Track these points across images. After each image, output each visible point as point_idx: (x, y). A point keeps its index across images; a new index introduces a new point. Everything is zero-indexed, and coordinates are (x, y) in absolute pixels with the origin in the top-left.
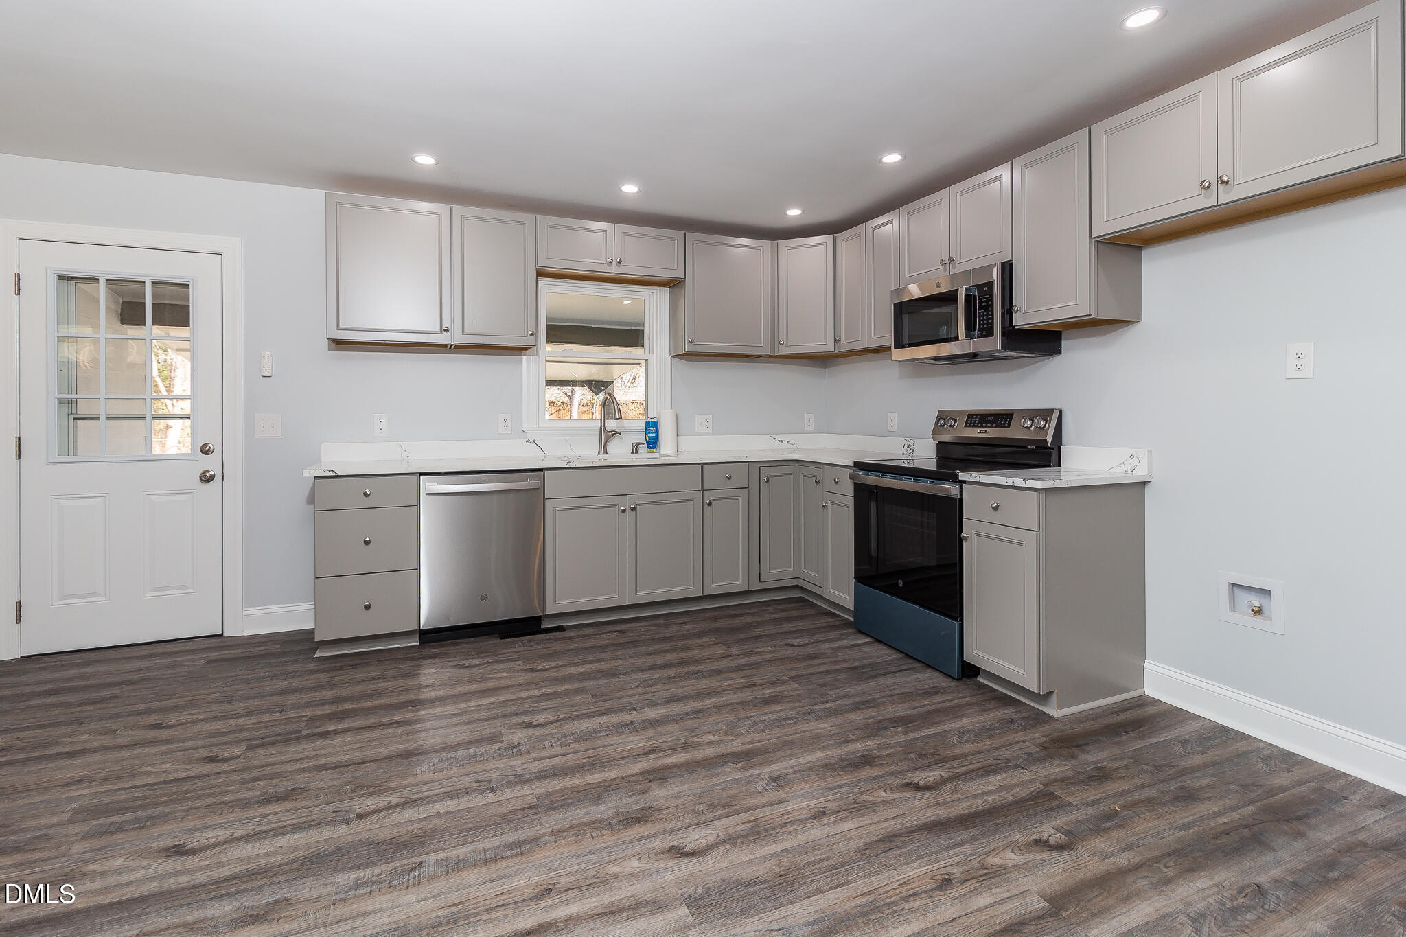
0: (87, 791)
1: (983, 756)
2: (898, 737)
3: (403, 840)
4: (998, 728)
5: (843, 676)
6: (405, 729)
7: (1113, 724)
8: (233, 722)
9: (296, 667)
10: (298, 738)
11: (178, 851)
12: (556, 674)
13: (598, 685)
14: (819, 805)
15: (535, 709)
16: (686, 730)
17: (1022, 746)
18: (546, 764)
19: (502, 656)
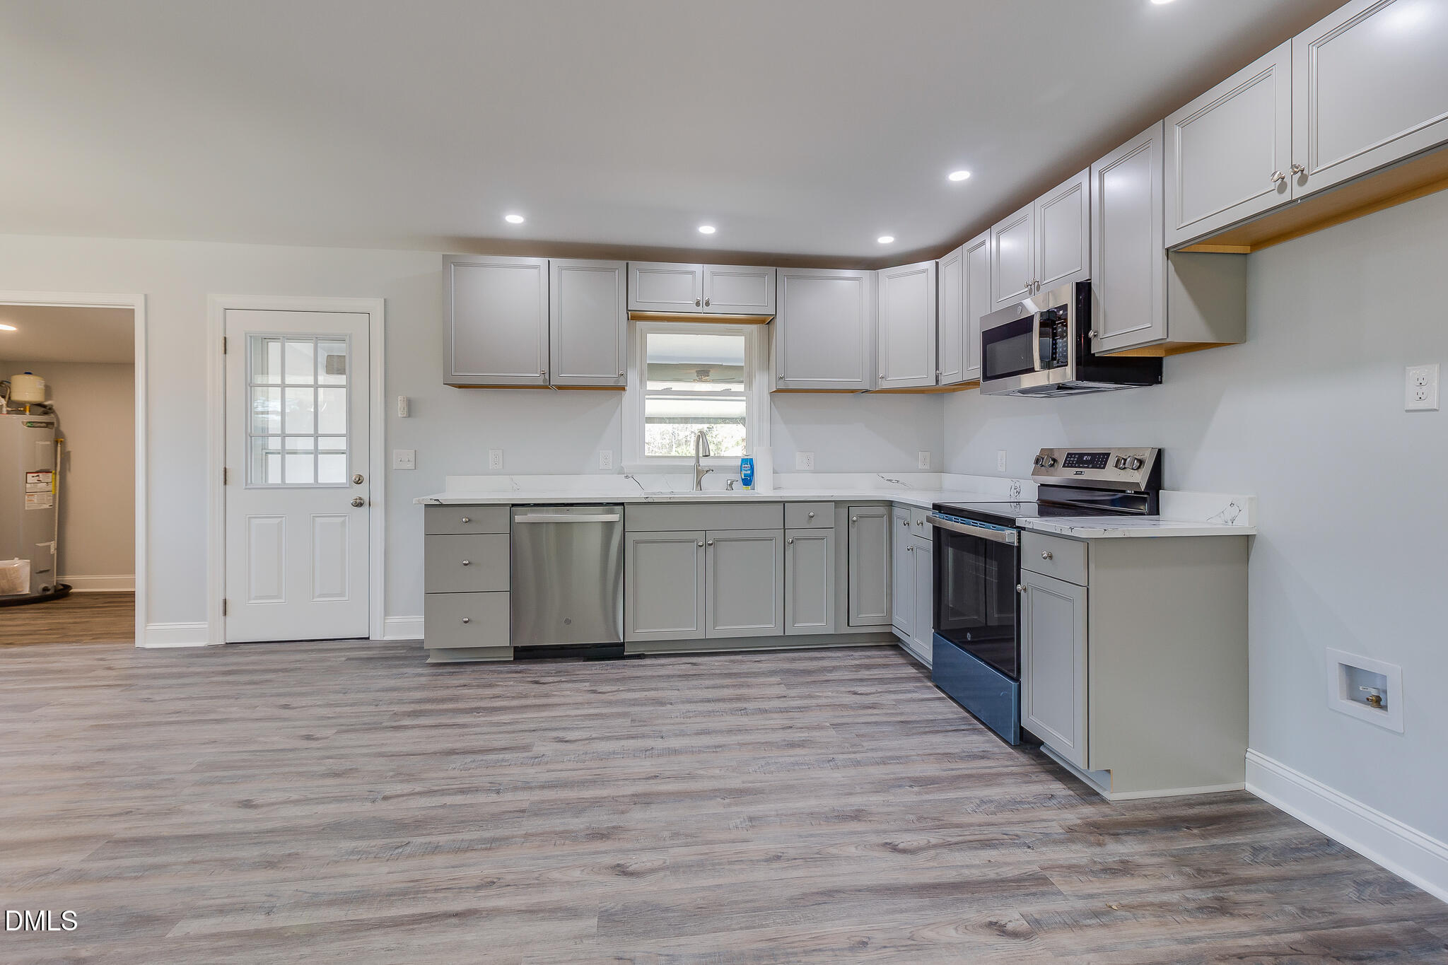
0: (214, 750)
1: (992, 829)
2: (909, 796)
3: (406, 822)
4: (1029, 803)
5: (890, 728)
6: (461, 730)
7: (1177, 817)
8: (338, 709)
9: (405, 670)
10: (376, 729)
11: (247, 804)
12: (611, 698)
13: (642, 711)
14: (780, 850)
15: (575, 726)
16: (698, 762)
17: (1045, 824)
18: (553, 776)
19: (575, 676)
